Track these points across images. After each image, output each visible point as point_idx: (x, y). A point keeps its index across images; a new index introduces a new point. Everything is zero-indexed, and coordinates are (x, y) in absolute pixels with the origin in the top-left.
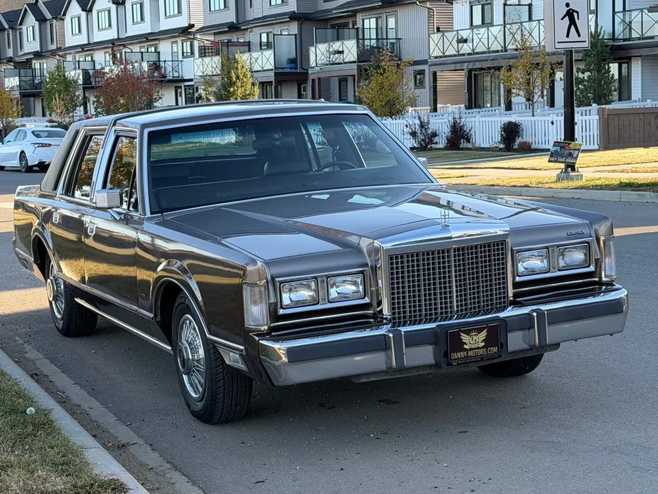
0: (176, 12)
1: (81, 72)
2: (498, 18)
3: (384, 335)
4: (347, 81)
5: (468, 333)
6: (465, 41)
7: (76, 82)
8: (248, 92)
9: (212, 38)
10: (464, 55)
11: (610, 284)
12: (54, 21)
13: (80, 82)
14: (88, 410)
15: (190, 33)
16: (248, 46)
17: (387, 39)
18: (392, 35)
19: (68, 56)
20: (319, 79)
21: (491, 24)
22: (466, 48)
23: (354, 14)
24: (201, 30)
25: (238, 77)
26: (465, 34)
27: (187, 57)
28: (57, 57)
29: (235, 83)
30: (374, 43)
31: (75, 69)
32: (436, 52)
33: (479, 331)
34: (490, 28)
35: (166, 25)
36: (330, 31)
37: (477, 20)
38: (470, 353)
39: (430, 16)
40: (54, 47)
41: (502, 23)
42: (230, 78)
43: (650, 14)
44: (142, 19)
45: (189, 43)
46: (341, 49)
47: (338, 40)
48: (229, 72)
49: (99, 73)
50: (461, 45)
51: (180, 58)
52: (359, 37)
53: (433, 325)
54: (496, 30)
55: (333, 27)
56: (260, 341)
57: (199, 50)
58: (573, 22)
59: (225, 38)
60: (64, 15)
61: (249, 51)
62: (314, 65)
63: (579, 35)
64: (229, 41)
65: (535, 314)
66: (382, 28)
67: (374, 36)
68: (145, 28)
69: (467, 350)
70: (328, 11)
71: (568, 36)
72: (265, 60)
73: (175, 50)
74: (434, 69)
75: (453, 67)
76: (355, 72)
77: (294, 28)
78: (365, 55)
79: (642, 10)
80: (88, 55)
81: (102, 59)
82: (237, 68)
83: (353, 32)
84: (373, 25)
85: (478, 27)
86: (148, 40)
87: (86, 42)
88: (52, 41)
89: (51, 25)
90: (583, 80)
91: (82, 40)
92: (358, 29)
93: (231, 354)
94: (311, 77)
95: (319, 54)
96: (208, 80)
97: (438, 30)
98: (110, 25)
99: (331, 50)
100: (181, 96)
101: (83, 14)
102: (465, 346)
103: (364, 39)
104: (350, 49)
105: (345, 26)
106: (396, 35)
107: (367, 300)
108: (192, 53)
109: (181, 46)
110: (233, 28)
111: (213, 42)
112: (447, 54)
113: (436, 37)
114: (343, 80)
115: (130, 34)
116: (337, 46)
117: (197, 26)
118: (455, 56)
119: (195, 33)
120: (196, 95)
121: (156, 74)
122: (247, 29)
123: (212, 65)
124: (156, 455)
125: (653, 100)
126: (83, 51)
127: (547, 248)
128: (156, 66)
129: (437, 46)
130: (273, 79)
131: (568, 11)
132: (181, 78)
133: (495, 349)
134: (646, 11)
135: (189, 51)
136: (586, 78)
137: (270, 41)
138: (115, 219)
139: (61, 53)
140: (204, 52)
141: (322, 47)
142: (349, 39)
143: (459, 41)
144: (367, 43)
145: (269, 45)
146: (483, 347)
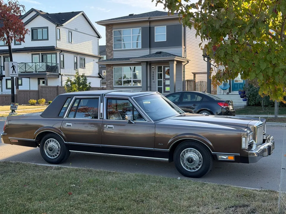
56: (249, 152)
58: (14, 69)
63: (16, 73)
71: (13, 73)
131: (13, 66)
138: (132, 123)
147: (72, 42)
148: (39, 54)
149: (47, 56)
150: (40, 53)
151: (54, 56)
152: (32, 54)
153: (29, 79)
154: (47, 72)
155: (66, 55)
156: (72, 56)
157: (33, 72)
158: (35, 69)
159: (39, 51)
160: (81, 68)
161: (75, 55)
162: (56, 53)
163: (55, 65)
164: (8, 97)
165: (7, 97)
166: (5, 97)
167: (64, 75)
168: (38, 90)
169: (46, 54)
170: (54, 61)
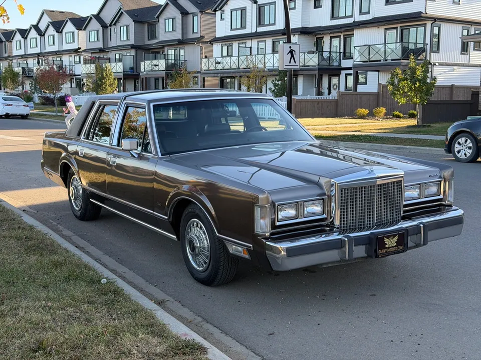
0: (72, 41)
1: (21, 68)
2: (235, 53)
3: (341, 239)
4: (159, 79)
5: (388, 237)
6: (220, 63)
7: (18, 73)
8: (112, 83)
9: (90, 55)
10: (218, 70)
11: (450, 206)
12: (7, 42)
13: (21, 73)
14: (123, 274)
15: (79, 52)
16: (109, 60)
17: (180, 60)
18: (182, 58)
19: (14, 60)
20: (146, 78)
21: (231, 56)
22: (220, 67)
23: (163, 47)
24: (85, 51)
25: (107, 75)
26: (219, 60)
27: (77, 64)
28: (8, 60)
29: (105, 78)
30: (173, 62)
31: (18, 67)
32: (204, 68)
33: (394, 236)
34: (232, 58)
35: (66, 47)
36: (151, 55)
37: (225, 54)
38: (389, 250)
39: (201, 50)
40: (6, 55)
41: (237, 55)
42: (103, 75)
43: (309, 55)
44: (54, 43)
45: (78, 57)
46: (157, 64)
47: (155, 59)
48: (102, 72)
49: (31, 70)
50: (217, 65)
51: (73, 64)
52: (166, 57)
53: (368, 233)
54: (234, 59)
55: (152, 53)
56: (267, 243)
57: (84, 60)
58: (292, 56)
59: (97, 55)
60: (12, 39)
61: (110, 62)
62: (143, 71)
63: (295, 63)
64: (99, 57)
65: (422, 226)
66: (177, 55)
67: (173, 58)
68: (55, 48)
69: (387, 248)
70: (151, 45)
71: (290, 63)
72: (118, 67)
73: (71, 60)
74: (203, 76)
75: (213, 75)
76: (164, 76)
77: (133, 52)
78: (169, 68)
79: (304, 53)
80: (25, 60)
81: (32, 63)
82: (106, 71)
83: (163, 56)
84: (173, 53)
85: (225, 57)
86: (57, 54)
87: (24, 54)
88: (5, 52)
89: (5, 44)
90: (278, 85)
91: (22, 52)
92: (165, 54)
93: (234, 246)
94: (142, 77)
95: (146, 66)
96: (89, 76)
97: (206, 57)
98: (37, 46)
99: (152, 64)
100: (73, 83)
101: (22, 40)
102: (386, 246)
103: (168, 59)
104: (162, 64)
105: (158, 53)
106: (184, 58)
107: (325, 216)
108: (80, 62)
109: (73, 58)
110: (101, 50)
111: (91, 57)
112: (210, 69)
113: (205, 60)
114: (157, 79)
115: (47, 51)
116: (155, 62)
117: (83, 49)
118: (214, 70)
119: (81, 52)
120: (82, 83)
121: (61, 71)
122: (108, 52)
123: (91, 68)
124: (186, 310)
125: (311, 95)
126: (22, 58)
127: (420, 184)
128: (61, 67)
129: (205, 65)
130: (122, 77)
131: (291, 50)
132: (73, 74)
133: (401, 247)
134: (306, 53)
135: (78, 60)
136: (280, 84)
137: (120, 58)
138: (134, 157)
139: (10, 59)
140: (86, 62)
141: (148, 62)
142: (161, 59)
143: (216, 63)
144: (170, 61)
145: (120, 60)
146: (395, 246)
147: (461, 3)
148: (397, 28)
149: (409, 30)
150: (399, 26)
151: (421, 29)
152: (385, 29)
153: (377, 73)
154: (403, 60)
155: (444, 26)
156: (459, 27)
157: (380, 61)
158: (383, 56)
159: (397, 23)
160: (477, 50)
161: (465, 26)
162: (426, 24)
163: (422, 46)
164: (322, 104)
165: (320, 104)
166: (318, 104)
167: (437, 64)
168: (378, 92)
169: (408, 28)
170: (420, 40)
